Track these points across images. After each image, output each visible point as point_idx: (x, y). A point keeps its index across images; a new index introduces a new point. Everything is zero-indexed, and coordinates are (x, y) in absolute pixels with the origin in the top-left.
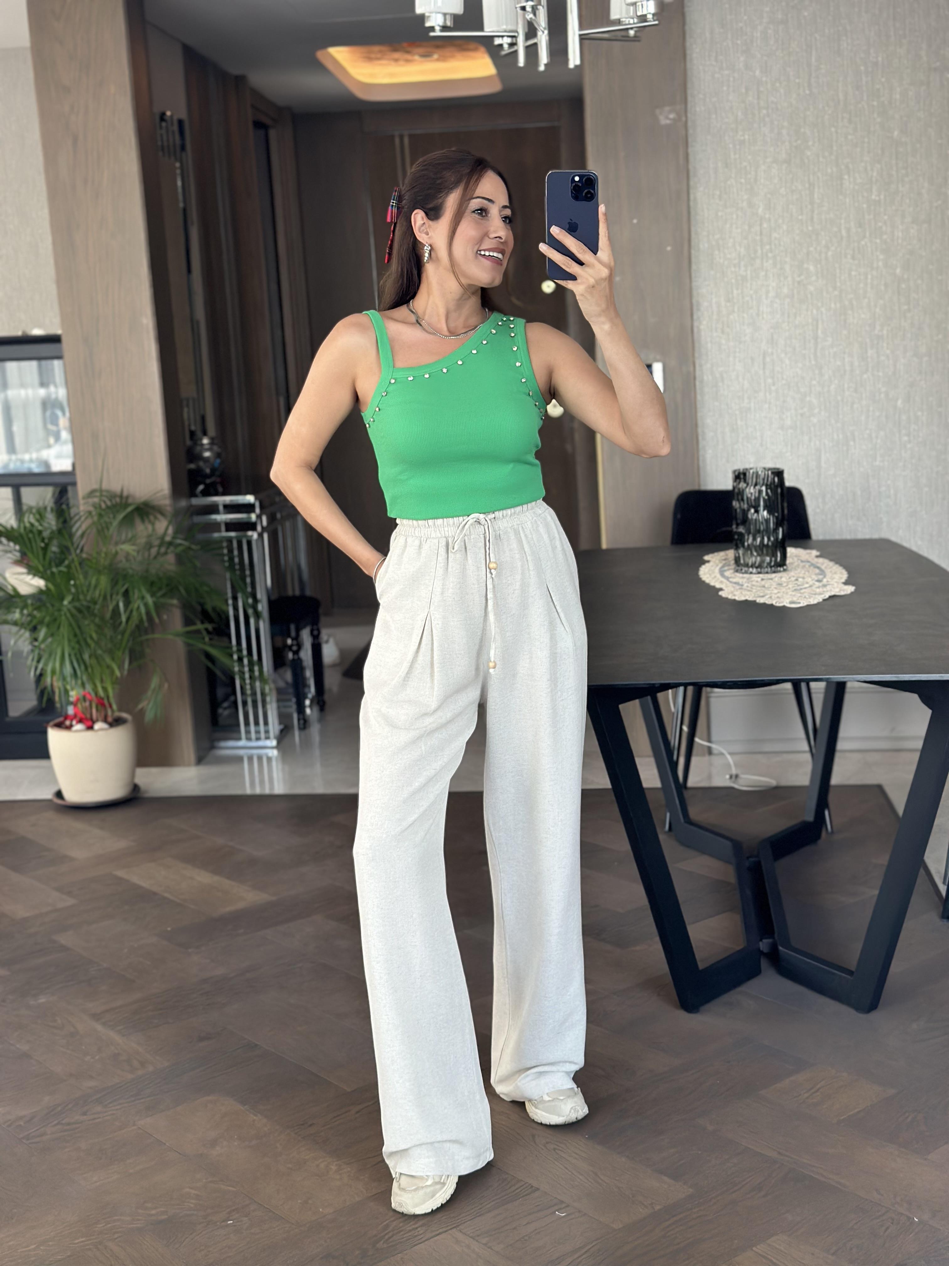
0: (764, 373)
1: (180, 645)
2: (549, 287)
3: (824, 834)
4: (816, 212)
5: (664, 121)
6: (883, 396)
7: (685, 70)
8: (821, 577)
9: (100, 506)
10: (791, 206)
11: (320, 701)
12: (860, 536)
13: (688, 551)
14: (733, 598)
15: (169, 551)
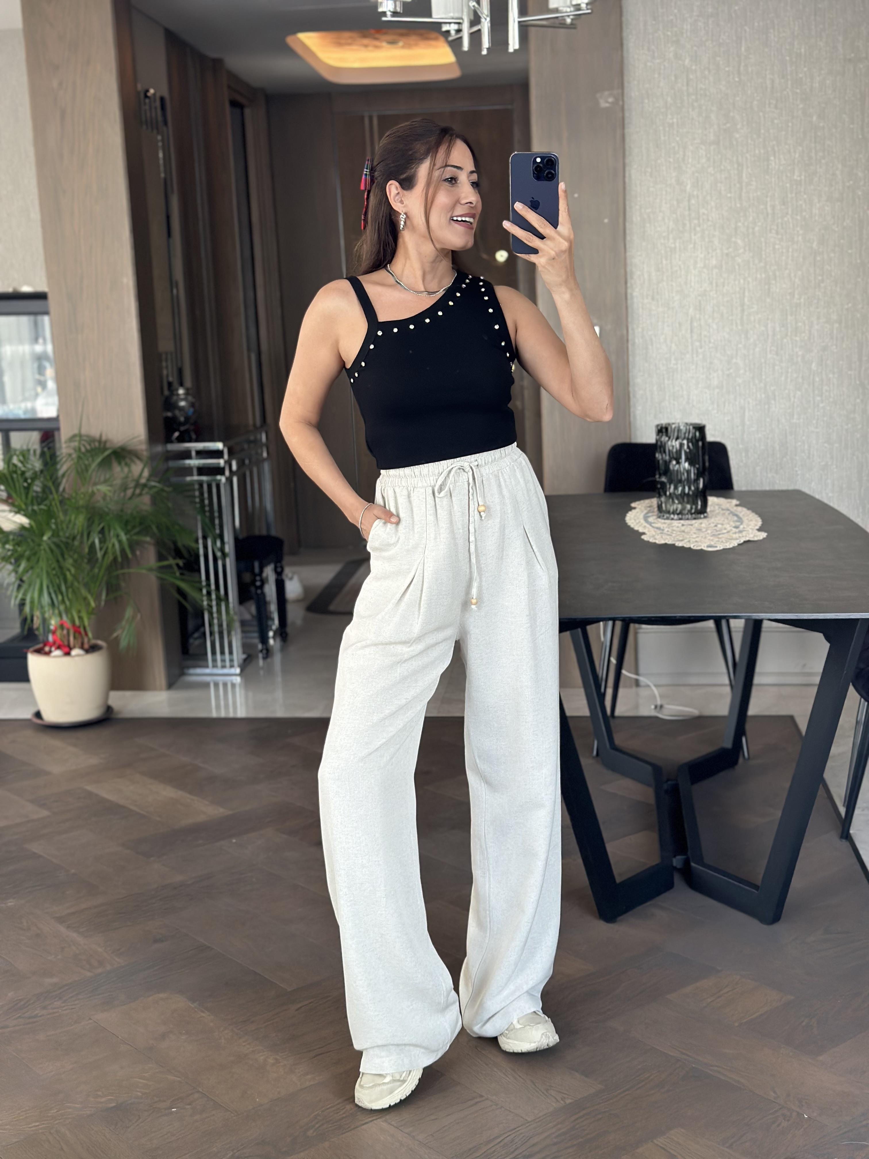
0: (692, 337)
1: (152, 581)
2: (502, 256)
3: (741, 760)
4: (744, 190)
5: (603, 104)
6: (799, 359)
7: (622, 57)
8: (738, 524)
9: (80, 449)
10: (719, 185)
11: (283, 633)
12: (777, 487)
13: (618, 498)
14: (654, 541)
15: (144, 492)
